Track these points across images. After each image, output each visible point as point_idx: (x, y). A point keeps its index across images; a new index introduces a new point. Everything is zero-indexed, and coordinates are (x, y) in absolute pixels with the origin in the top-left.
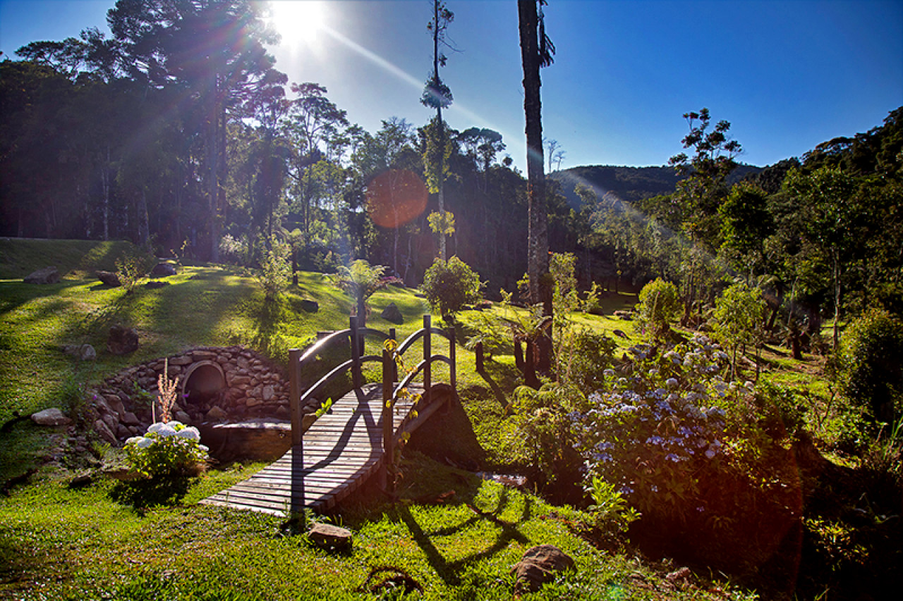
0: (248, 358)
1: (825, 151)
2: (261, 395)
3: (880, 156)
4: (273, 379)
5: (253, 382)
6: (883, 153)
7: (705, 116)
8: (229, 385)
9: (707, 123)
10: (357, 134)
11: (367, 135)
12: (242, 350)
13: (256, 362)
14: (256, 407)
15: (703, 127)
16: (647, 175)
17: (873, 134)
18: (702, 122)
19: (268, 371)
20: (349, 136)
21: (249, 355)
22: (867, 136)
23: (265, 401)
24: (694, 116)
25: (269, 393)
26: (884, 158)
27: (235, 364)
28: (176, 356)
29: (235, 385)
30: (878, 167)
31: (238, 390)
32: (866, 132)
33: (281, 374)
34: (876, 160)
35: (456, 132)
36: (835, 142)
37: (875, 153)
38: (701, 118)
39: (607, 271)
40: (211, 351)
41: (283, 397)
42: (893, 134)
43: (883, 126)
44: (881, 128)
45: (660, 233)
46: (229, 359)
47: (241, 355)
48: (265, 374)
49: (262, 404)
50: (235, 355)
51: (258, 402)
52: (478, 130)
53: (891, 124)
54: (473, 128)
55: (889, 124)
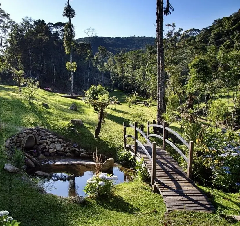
0: (45, 132)
1: (187, 34)
2: (55, 148)
3: (211, 37)
4: (59, 141)
5: (49, 142)
6: (212, 36)
7: (174, 26)
8: (38, 143)
9: (175, 28)
10: (12, 23)
11: (16, 24)
12: (40, 129)
13: (49, 134)
14: (54, 153)
15: (173, 30)
16: (116, 41)
17: (208, 29)
18: (172, 28)
19: (56, 138)
20: (9, 24)
21: (45, 131)
22: (206, 29)
23: (57, 150)
24: (169, 25)
25: (59, 147)
26: (213, 38)
27: (39, 135)
28: (21, 133)
29: (41, 143)
30: (210, 42)
31: (43, 146)
32: (206, 28)
33: (63, 139)
34: (209, 39)
35: (52, 24)
36: (191, 30)
37: (209, 36)
38: (172, 26)
39: (107, 81)
40: (30, 130)
41: (67, 149)
42: (216, 29)
43: (212, 26)
44: (211, 26)
45: (132, 67)
46: (36, 133)
47: (41, 131)
48: (55, 139)
49: (56, 152)
50: (38, 131)
51: (54, 151)
52: (61, 23)
53: (215, 25)
54: (59, 22)
55: (214, 25)
